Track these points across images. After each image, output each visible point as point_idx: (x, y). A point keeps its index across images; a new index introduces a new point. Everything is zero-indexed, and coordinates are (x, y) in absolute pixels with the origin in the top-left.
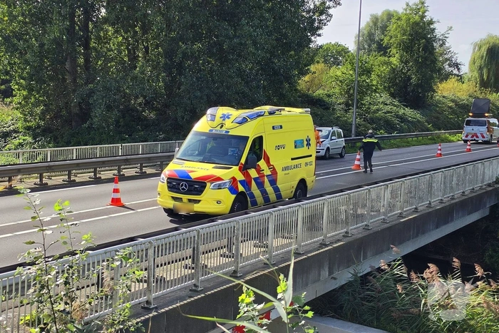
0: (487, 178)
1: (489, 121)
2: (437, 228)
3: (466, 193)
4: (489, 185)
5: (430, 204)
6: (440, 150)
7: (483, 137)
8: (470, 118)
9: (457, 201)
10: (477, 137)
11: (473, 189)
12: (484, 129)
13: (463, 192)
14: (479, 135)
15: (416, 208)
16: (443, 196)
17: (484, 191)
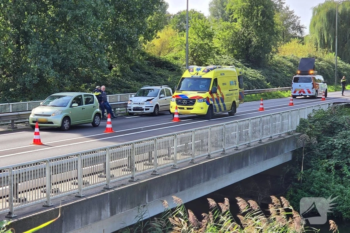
0: (286, 127)
1: (314, 78)
2: (230, 171)
3: (263, 141)
4: (289, 133)
5: (224, 151)
6: (262, 104)
7: (309, 92)
8: (297, 76)
9: (252, 147)
10: (304, 92)
11: (271, 137)
12: (310, 85)
13: (260, 140)
14: (305, 91)
15: (209, 155)
16: (238, 144)
17: (282, 138)
